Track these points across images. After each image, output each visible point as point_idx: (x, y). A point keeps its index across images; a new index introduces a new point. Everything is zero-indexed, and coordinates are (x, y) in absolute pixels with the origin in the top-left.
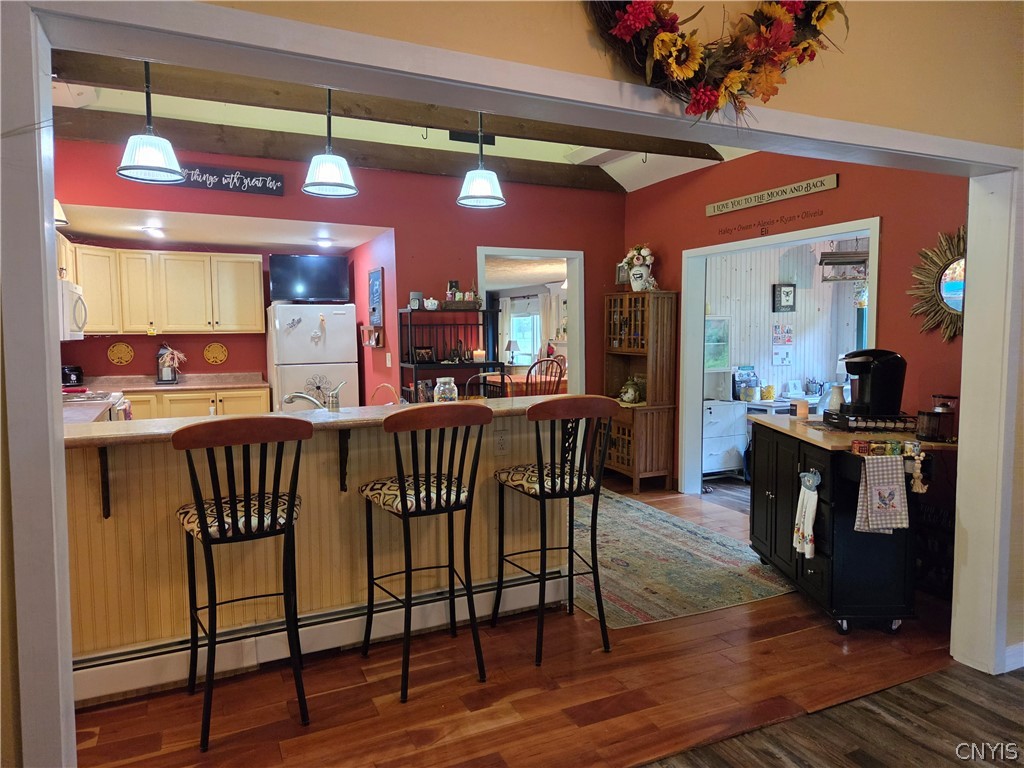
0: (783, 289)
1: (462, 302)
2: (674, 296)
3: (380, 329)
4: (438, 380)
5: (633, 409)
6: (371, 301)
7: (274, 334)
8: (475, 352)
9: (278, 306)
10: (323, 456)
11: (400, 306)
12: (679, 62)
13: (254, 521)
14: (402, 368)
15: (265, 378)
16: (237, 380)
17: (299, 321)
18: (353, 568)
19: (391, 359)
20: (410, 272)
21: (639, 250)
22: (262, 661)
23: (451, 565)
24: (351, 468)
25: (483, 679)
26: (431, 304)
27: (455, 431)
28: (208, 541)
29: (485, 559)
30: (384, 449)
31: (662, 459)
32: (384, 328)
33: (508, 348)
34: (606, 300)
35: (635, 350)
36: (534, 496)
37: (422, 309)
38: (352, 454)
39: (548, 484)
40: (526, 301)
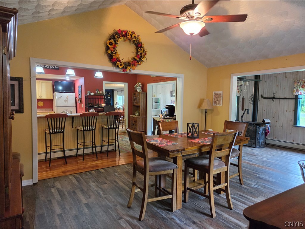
0: (173, 92)
1: (99, 93)
2: (146, 93)
3: (81, 99)
4: (91, 109)
5: (137, 117)
6: (79, 92)
7: (55, 99)
8: (102, 105)
9: (56, 93)
10: (69, 122)
11: (85, 94)
12: (120, 65)
13: (58, 131)
14: (86, 108)
15: (53, 110)
16: (46, 110)
17: (62, 97)
18: (74, 142)
19: (83, 106)
20: (88, 87)
21: (139, 83)
22: (58, 157)
23: (93, 142)
24: (74, 124)
25: (97, 159)
26: (92, 94)
27: (92, 117)
28: (50, 133)
29: (99, 141)
30: (80, 121)
31: (143, 128)
32: (82, 99)
33: (116, 104)
34: (133, 93)
35: (138, 105)
36: (107, 129)
37: (90, 95)
38: (74, 122)
39: (109, 127)
40: (121, 92)
